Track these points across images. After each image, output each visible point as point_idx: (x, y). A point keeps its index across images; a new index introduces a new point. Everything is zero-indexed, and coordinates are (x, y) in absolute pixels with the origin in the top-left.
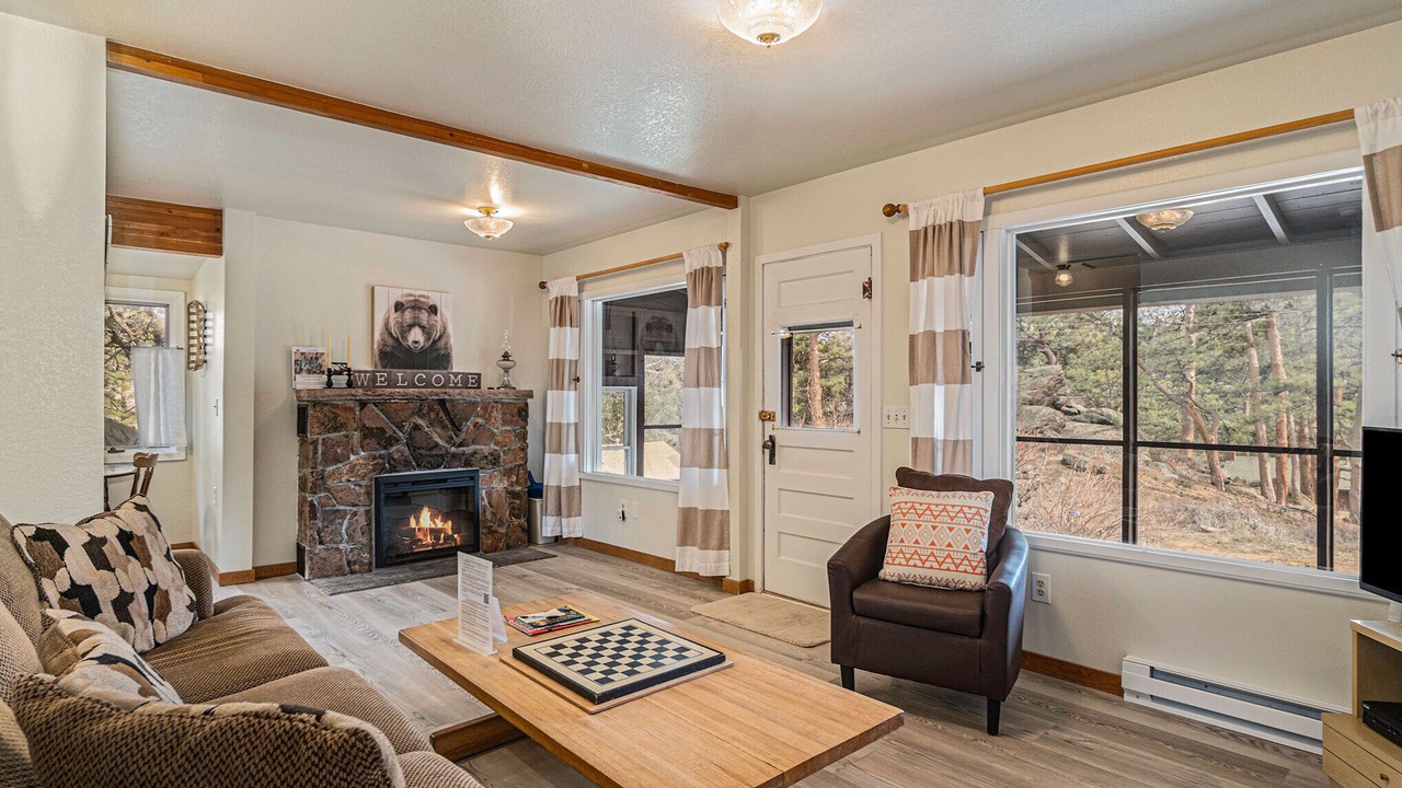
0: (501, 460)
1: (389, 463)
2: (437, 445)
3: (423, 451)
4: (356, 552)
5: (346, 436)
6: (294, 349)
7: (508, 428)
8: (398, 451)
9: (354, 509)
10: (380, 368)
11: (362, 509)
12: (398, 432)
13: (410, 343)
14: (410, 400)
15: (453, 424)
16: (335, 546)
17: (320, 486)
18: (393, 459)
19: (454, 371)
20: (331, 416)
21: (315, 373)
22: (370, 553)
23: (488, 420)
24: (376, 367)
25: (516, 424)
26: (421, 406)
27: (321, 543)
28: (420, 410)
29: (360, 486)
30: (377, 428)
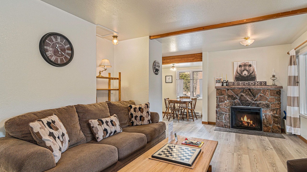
0: (270, 106)
1: (234, 103)
2: (248, 100)
3: (244, 102)
4: (226, 123)
5: (224, 97)
6: (216, 78)
7: (272, 97)
8: (237, 101)
9: (226, 113)
10: (235, 81)
11: (228, 114)
12: (237, 96)
13: (243, 75)
14: (240, 89)
15: (253, 95)
16: (221, 121)
17: (218, 107)
18: (235, 103)
19: (257, 81)
20: (220, 92)
21: (220, 83)
22: (230, 124)
23: (265, 94)
24: (234, 81)
25: (276, 96)
26: (243, 90)
27: (218, 119)
28: (243, 91)
29: (227, 108)
30: (231, 95)
